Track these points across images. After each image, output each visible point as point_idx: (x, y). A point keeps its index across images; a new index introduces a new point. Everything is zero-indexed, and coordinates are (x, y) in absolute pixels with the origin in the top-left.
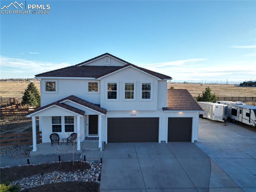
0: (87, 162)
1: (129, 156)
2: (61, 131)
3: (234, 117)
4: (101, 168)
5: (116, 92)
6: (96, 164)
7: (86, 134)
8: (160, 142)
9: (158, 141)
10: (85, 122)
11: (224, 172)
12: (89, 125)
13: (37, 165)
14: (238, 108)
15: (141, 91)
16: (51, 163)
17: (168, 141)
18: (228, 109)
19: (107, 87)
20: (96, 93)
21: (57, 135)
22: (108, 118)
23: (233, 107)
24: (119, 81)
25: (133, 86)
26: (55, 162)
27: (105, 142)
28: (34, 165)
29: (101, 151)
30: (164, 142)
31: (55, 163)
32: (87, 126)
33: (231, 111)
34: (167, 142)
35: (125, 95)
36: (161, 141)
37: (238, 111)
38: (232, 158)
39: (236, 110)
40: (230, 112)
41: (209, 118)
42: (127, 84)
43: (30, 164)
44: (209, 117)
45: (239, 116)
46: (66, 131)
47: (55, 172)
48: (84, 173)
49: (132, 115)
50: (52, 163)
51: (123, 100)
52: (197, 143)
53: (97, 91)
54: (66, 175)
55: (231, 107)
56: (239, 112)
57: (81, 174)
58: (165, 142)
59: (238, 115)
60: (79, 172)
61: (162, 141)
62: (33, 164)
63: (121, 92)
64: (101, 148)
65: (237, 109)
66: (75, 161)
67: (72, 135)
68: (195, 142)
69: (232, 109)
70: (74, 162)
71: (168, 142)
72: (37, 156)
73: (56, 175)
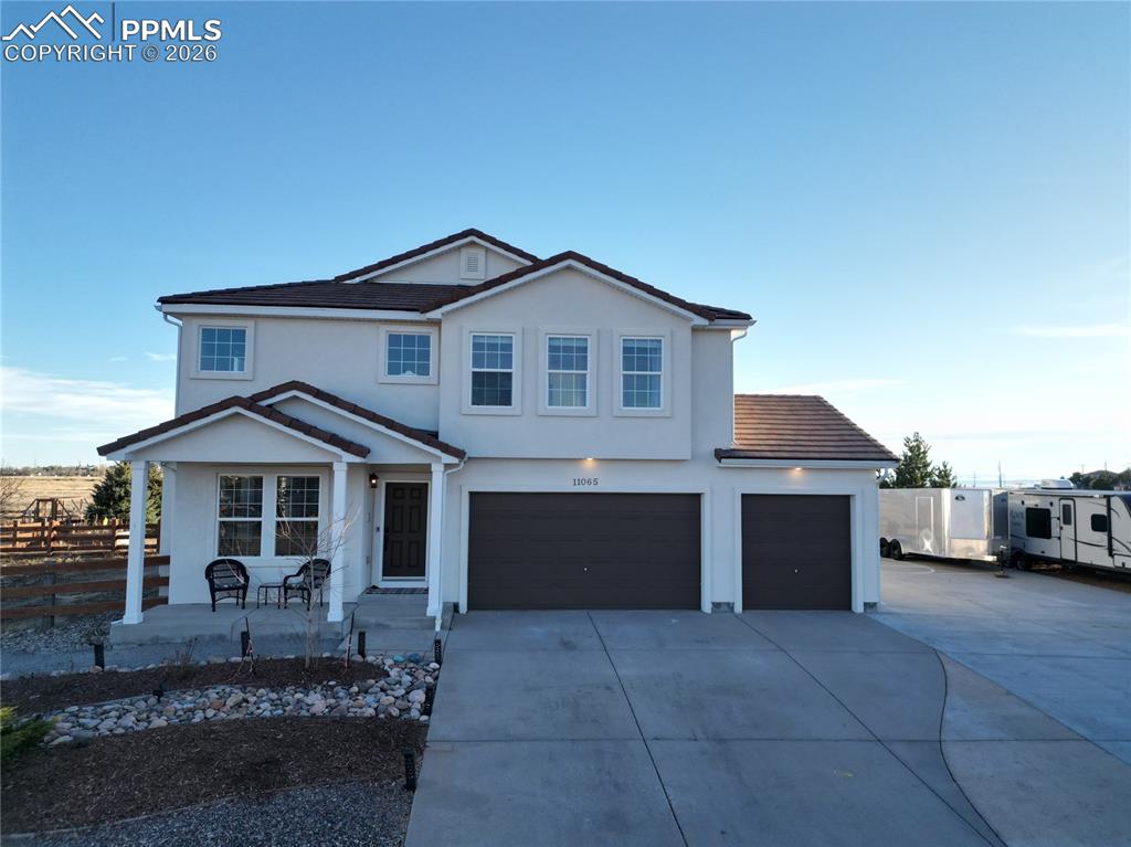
0: (370, 659)
1: (567, 646)
2: (255, 550)
3: (1039, 546)
4: (436, 678)
5: (510, 374)
6: (412, 665)
7: (370, 575)
8: (707, 607)
9: (697, 606)
10: (370, 517)
11: (1008, 693)
12: (386, 531)
13: (141, 671)
14: (1055, 501)
15: (619, 372)
16: (203, 663)
17: (745, 607)
18: (1012, 512)
19: (469, 353)
20: (423, 379)
21: (241, 568)
22: (472, 494)
23: (1031, 502)
24: (523, 329)
25: (585, 349)
26: (221, 660)
27: (456, 607)
28: (124, 670)
29: (438, 628)
30: (726, 608)
31: (221, 664)
32: (376, 534)
33: (1024, 522)
34: (738, 608)
35: (547, 389)
36: (713, 603)
37: (1056, 512)
38: (1040, 656)
39: (1048, 511)
40: (1019, 524)
41: (927, 551)
42: (556, 343)
43: (107, 668)
44: (928, 547)
45: (1059, 538)
46: (282, 550)
47: (222, 687)
48: (355, 689)
49: (580, 482)
50: (209, 663)
51: (541, 412)
52: (878, 613)
53: (424, 370)
54: (274, 696)
55: (1023, 502)
56: (1059, 519)
57: (341, 694)
58: (730, 606)
59: (1055, 531)
60: (332, 687)
61: (716, 605)
62: (120, 667)
63: (530, 373)
64: (439, 616)
65: (1049, 507)
66: (315, 655)
67: (305, 569)
68: (869, 610)
69: (1028, 510)
70: (311, 659)
71: (743, 609)
72: (140, 645)
73: (223, 697)
